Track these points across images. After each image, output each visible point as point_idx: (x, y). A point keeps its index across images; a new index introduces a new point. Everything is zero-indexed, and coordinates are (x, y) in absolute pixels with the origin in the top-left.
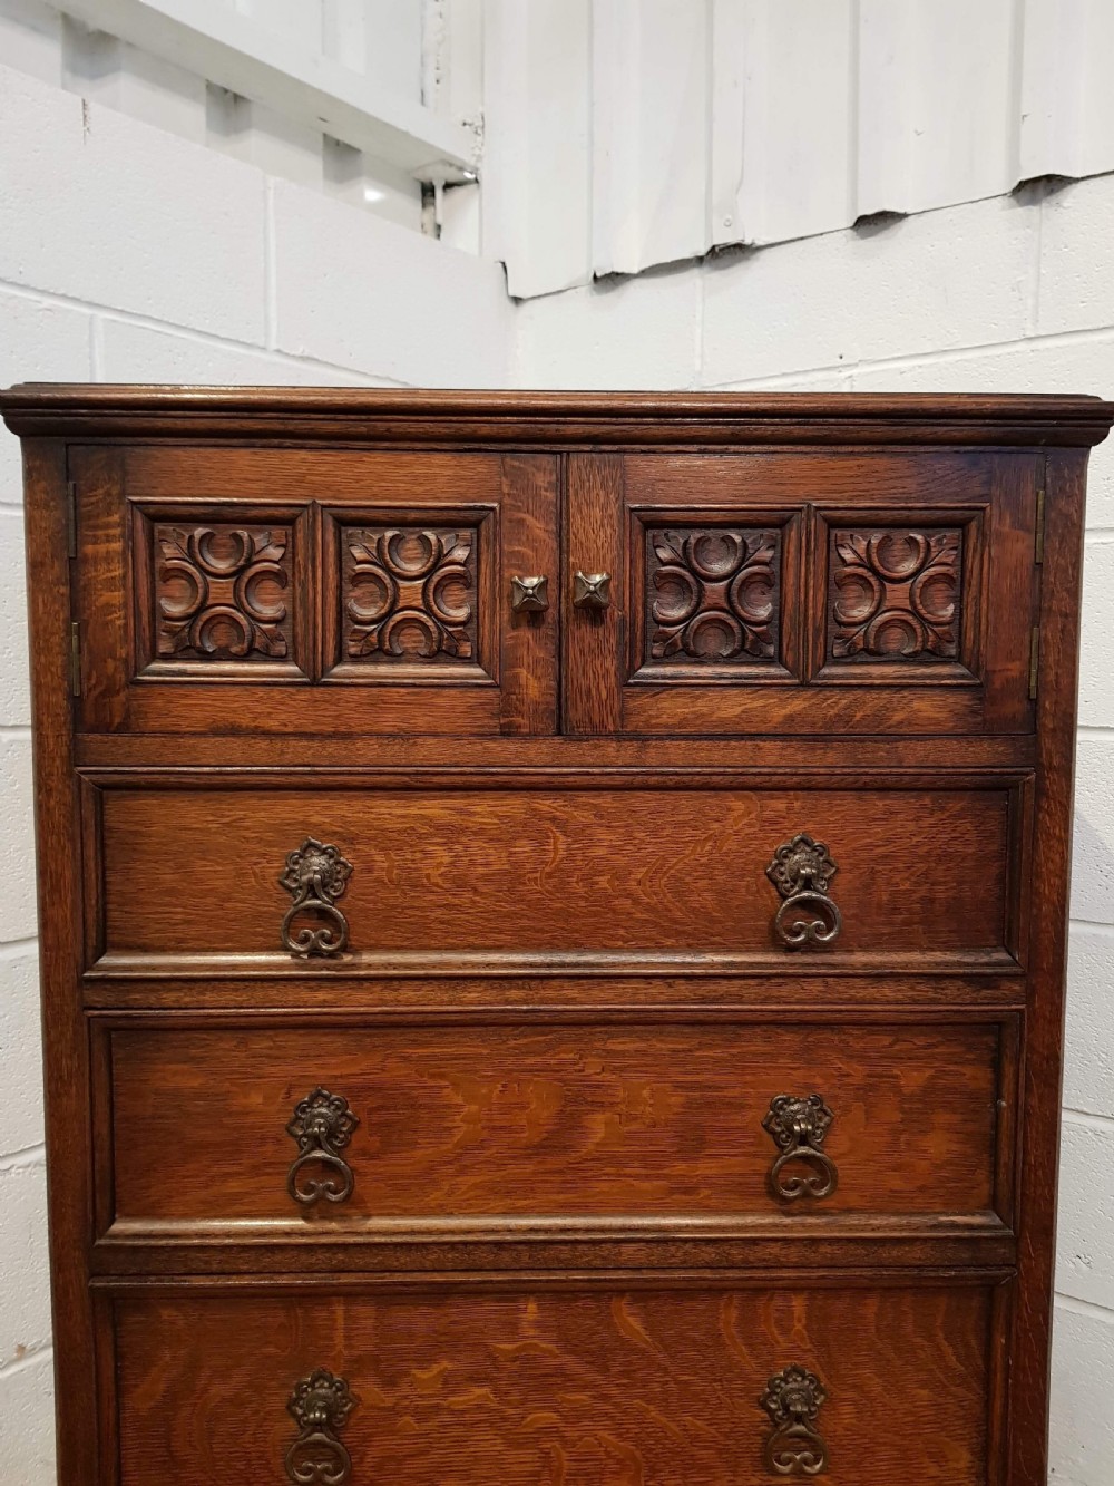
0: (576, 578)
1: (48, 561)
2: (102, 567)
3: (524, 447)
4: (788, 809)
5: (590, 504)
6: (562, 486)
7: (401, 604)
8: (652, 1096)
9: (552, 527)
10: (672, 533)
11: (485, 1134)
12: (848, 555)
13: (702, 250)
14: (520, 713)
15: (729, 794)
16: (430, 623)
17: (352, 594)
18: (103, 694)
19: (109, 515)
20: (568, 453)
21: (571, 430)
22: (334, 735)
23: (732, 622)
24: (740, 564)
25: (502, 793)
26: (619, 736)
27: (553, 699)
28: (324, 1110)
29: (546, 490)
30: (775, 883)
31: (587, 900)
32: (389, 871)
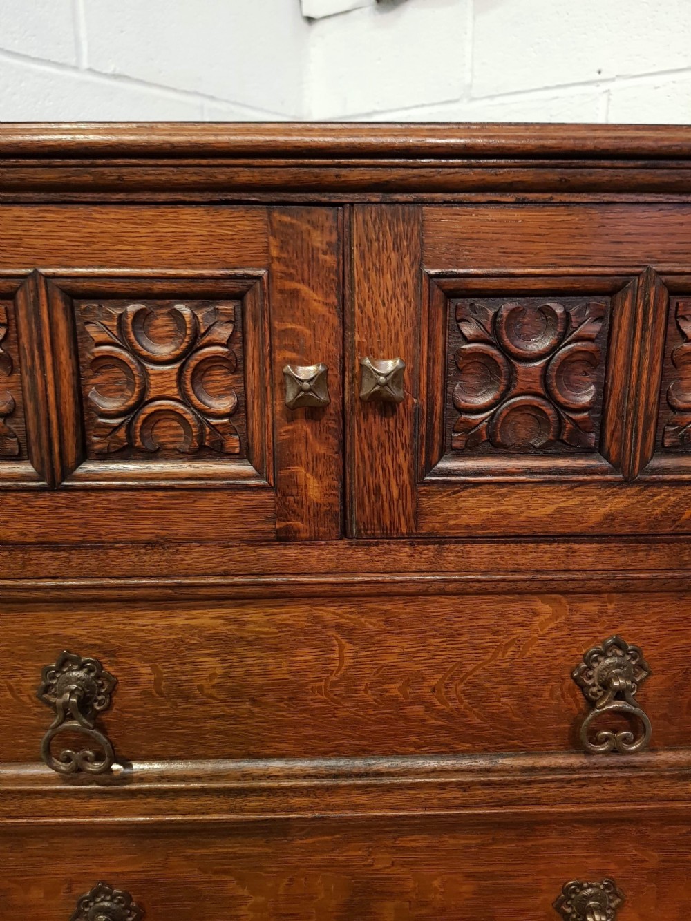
0: (361, 366)
3: (296, 197)
4: (600, 612)
5: (379, 270)
6: (343, 247)
7: (152, 395)
8: (443, 885)
9: (333, 299)
10: (479, 304)
12: (690, 329)
14: (299, 517)
15: (535, 597)
16: (189, 416)
17: (92, 381)
20: (352, 204)
21: (356, 175)
24: (560, 341)
25: (280, 601)
27: (336, 500)
28: (106, 904)
29: (325, 253)
30: (583, 687)
31: (376, 708)
32: (157, 683)
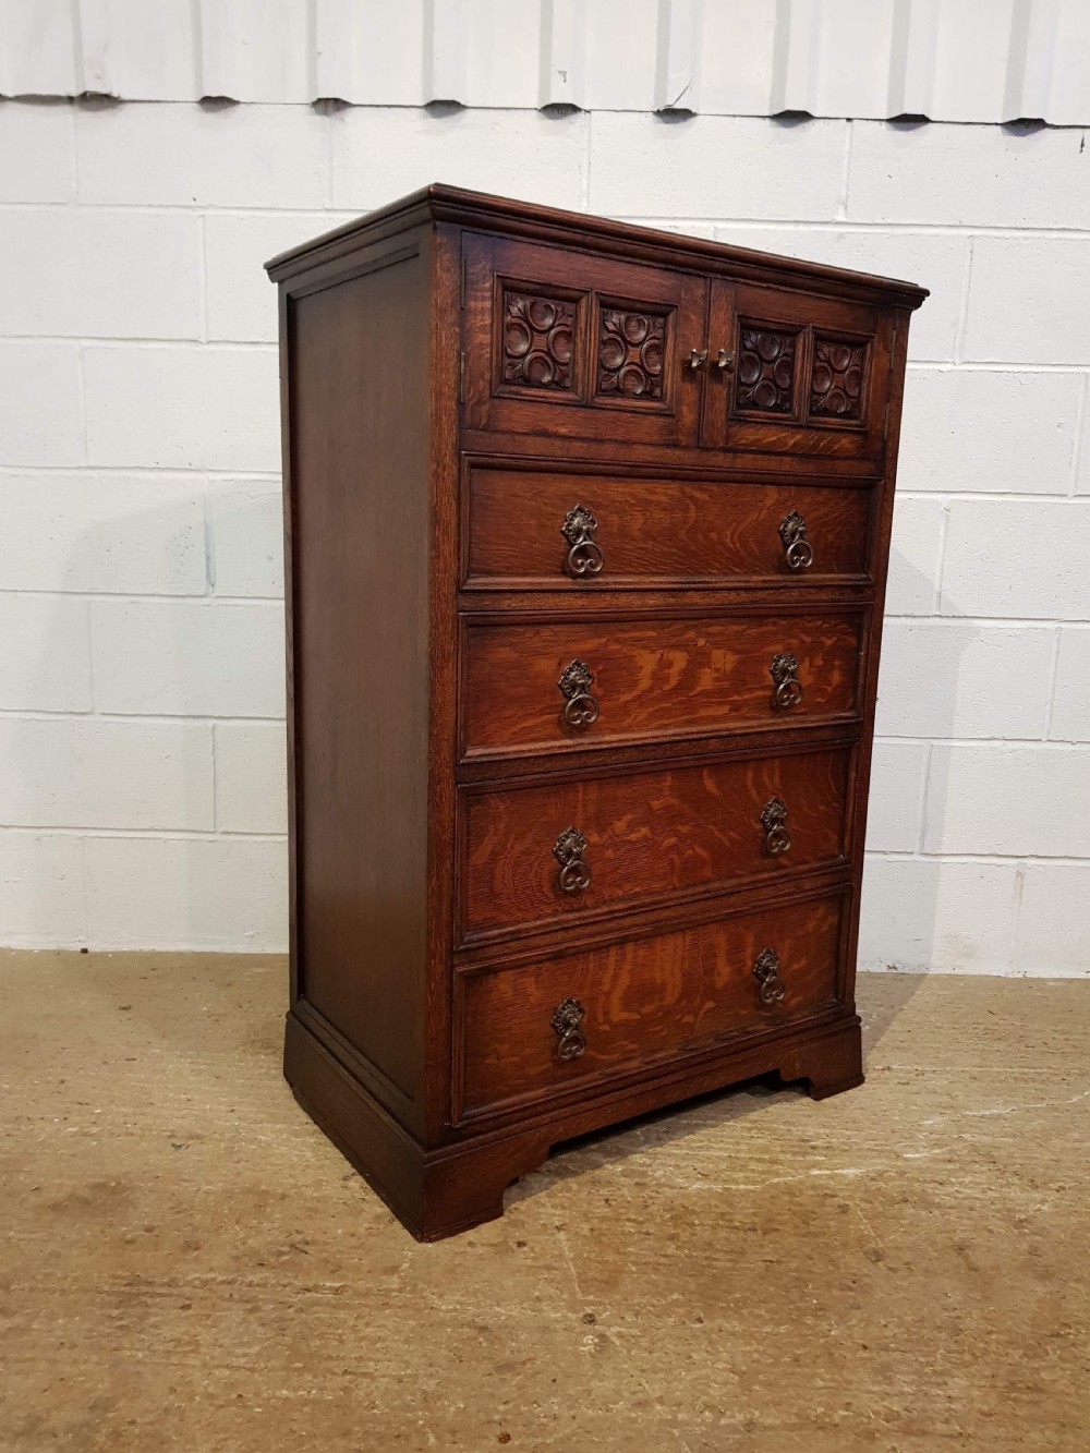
0: (717, 352)
2: (479, 317)
3: (693, 271)
4: (791, 496)
5: (719, 310)
7: (629, 360)
10: (751, 333)
12: (821, 356)
13: (75, 93)
14: (681, 433)
15: (767, 485)
16: (643, 374)
17: (603, 351)
18: (476, 403)
20: (712, 279)
22: (594, 440)
23: (773, 387)
24: (779, 354)
25: (670, 481)
26: (724, 450)
27: (696, 427)
29: (701, 300)
30: (782, 536)
31: (704, 546)
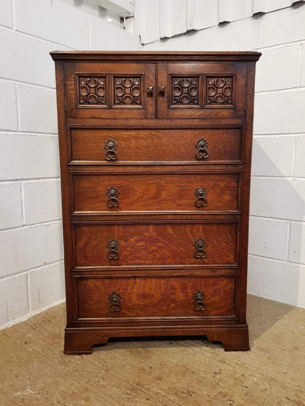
0: (159, 87)
1: (60, 85)
2: (70, 86)
3: (149, 62)
4: (199, 133)
5: (162, 73)
6: (156, 69)
7: (126, 93)
8: (173, 188)
9: (155, 78)
10: (177, 79)
11: (143, 195)
12: (211, 83)
13: (185, 31)
14: (149, 114)
15: (188, 130)
16: (131, 97)
17: (117, 91)
18: (71, 111)
19: (72, 76)
20: (157, 63)
21: (158, 58)
22: (114, 119)
23: (188, 96)
24: (190, 85)
25: (145, 130)
26: (167, 119)
27: (155, 112)
28: (113, 191)
29: (153, 70)
30: (196, 147)
31: (161, 151)
32: (124, 145)
